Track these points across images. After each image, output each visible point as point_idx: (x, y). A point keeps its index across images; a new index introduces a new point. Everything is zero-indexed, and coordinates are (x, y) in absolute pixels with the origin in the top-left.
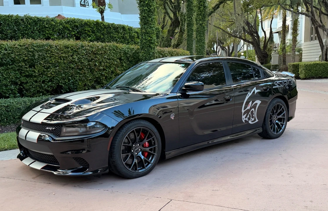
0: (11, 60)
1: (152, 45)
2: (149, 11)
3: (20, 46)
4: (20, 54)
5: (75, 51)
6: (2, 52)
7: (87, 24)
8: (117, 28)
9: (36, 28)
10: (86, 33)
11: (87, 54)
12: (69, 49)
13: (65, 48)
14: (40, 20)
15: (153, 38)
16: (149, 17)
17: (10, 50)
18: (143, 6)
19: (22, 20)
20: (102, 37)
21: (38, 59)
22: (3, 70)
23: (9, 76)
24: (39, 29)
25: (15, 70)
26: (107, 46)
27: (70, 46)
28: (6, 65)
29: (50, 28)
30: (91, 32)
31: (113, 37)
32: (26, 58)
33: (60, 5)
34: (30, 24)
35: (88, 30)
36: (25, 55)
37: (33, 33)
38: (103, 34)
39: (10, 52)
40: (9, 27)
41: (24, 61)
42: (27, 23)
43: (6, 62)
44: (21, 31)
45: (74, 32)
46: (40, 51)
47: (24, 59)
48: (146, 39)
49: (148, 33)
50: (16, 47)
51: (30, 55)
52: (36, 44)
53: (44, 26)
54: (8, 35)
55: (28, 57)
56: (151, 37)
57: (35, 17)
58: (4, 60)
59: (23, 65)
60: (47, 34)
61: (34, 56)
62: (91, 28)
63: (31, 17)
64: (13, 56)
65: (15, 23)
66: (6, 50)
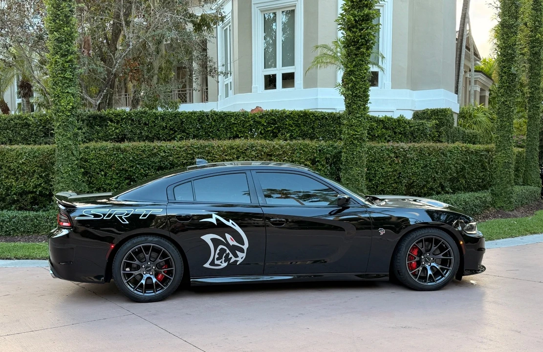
0: (170, 164)
3: (180, 148)
4: (179, 157)
5: (243, 153)
6: (160, 155)
7: (290, 116)
9: (222, 125)
10: (286, 128)
12: (234, 150)
13: (230, 150)
15: (358, 132)
19: (207, 116)
24: (227, 126)
27: (236, 147)
29: (239, 125)
32: (185, 161)
34: (215, 121)
35: (289, 124)
36: (184, 157)
37: (219, 131)
38: (313, 128)
39: (167, 154)
40: (192, 126)
42: (212, 119)
43: (165, 166)
44: (205, 129)
45: (271, 127)
47: (182, 162)
48: (348, 134)
49: (352, 126)
53: (232, 122)
57: (221, 113)
60: (236, 131)
62: (295, 121)
63: (217, 112)
64: (171, 158)
65: (199, 121)
66: (165, 152)
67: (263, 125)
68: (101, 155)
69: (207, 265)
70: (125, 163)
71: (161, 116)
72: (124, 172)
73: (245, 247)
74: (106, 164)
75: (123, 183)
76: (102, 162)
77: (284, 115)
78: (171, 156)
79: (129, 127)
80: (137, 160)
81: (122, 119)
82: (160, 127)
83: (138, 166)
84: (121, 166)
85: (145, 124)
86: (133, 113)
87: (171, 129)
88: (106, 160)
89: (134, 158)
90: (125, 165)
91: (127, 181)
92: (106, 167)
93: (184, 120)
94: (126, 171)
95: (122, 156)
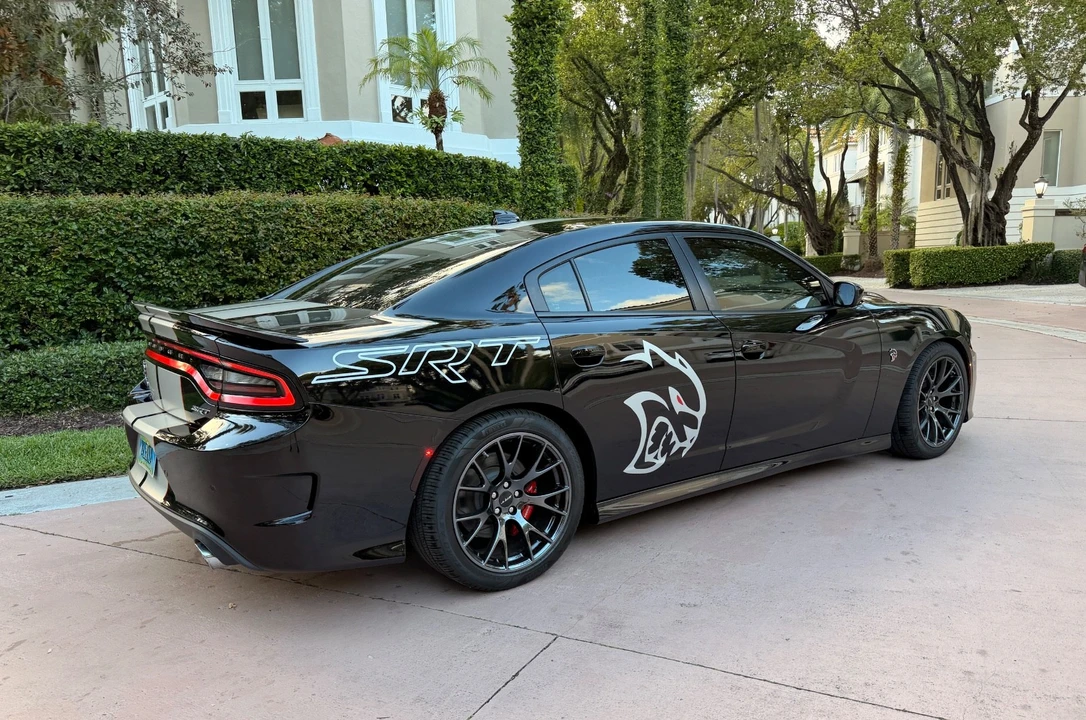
0: (200, 243)
1: (548, 204)
2: (541, 120)
3: (222, 207)
4: (221, 228)
5: (358, 219)
6: (176, 224)
7: (395, 155)
8: (470, 165)
9: (269, 166)
10: (391, 178)
11: (387, 227)
12: (343, 215)
13: (333, 213)
14: (281, 147)
15: (551, 187)
16: (542, 133)
17: (195, 218)
18: (527, 108)
19: (236, 146)
20: (431, 187)
21: (266, 240)
22: (180, 267)
23: (195, 281)
24: (278, 169)
25: (210, 268)
26: (438, 207)
27: (345, 207)
28: (189, 253)
29: (303, 166)
30: (403, 174)
31: (458, 187)
32: (236, 238)
33: (347, 117)
34: (254, 157)
35: (396, 171)
36: (233, 229)
37: (264, 179)
38: (433, 181)
39: (194, 222)
40: (205, 165)
41: (232, 244)
42: (248, 153)
43: (187, 248)
44: (234, 174)
45: (363, 175)
46: (271, 219)
47: (231, 239)
48: (533, 190)
49: (538, 175)
50: (212, 211)
51: (247, 229)
52: (260, 202)
53: (290, 160)
54: (201, 182)
55: (241, 234)
56: (546, 185)
57: (267, 140)
58: (183, 242)
59: (228, 255)
60: (298, 180)
61: (254, 231)
62: (405, 165)
63: (258, 140)
64: (203, 231)
65: (218, 155)
66: (186, 217)
67: (350, 170)
68: (17, 224)
69: (630, 469)
70: (85, 243)
71: (130, 141)
72: (84, 265)
73: (700, 415)
74: (33, 247)
75: (83, 289)
76: (20, 240)
77: (385, 153)
78: (201, 226)
79: (52, 166)
80: (117, 237)
81: (30, 145)
82: (129, 165)
83: (120, 249)
84: (74, 250)
85: (93, 158)
86: (60, 132)
87: (156, 172)
88: (31, 237)
89: (108, 230)
90: (86, 247)
91: (93, 285)
92: (33, 254)
93: (186, 152)
94: (88, 260)
95: (75, 227)
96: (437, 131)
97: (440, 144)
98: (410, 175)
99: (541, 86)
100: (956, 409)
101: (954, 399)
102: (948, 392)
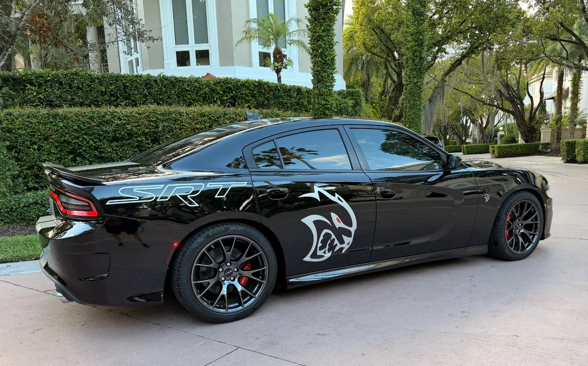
0: (128, 134)
1: (327, 112)
2: (324, 64)
3: (139, 114)
4: (139, 126)
5: (215, 121)
6: (115, 123)
7: (246, 85)
8: (290, 90)
9: (173, 92)
10: (243, 98)
12: (206, 118)
13: (201, 117)
14: (180, 81)
15: (329, 102)
16: (324, 71)
17: (124, 120)
18: (316, 57)
19: (155, 81)
20: (266, 103)
21: (163, 132)
22: (117, 146)
23: (125, 154)
24: (179, 93)
25: (133, 147)
26: (262, 114)
27: (207, 114)
28: (122, 139)
29: (192, 92)
30: (250, 95)
31: (282, 103)
32: (147, 131)
33: (233, 65)
34: (165, 87)
35: (246, 94)
36: (145, 126)
37: (170, 98)
38: (267, 99)
39: (124, 122)
40: (138, 91)
41: (145, 134)
42: (162, 84)
43: (121, 136)
44: (154, 96)
45: (227, 96)
46: (166, 121)
47: (144, 131)
48: (319, 104)
49: (322, 95)
50: (134, 116)
51: (153, 126)
52: (161, 111)
53: (185, 88)
54: (136, 101)
55: (150, 129)
56: (326, 101)
57: (172, 77)
58: (118, 133)
59: (143, 140)
60: (189, 99)
61: (157, 127)
62: (250, 90)
63: (167, 77)
64: (129, 127)
65: (145, 86)
66: (120, 119)
67: (219, 94)
68: (32, 123)
69: (308, 258)
70: (66, 134)
71: (98, 79)
72: (66, 145)
73: (353, 229)
74: (40, 135)
75: (66, 158)
76: (34, 132)
77: (239, 84)
78: (129, 124)
79: (57, 92)
80: (83, 130)
81: (46, 81)
82: (97, 92)
83: (85, 137)
84: (61, 137)
85: (78, 88)
86: (61, 74)
87: (112, 95)
88: (39, 130)
89: (79, 126)
90: (67, 135)
91: (71, 156)
92: (40, 139)
93: (128, 84)
94: (69, 143)
95: (61, 125)
96: (278, 71)
97: (279, 79)
98: (254, 96)
99: (324, 44)
100: (535, 231)
101: (534, 226)
102: (529, 221)
